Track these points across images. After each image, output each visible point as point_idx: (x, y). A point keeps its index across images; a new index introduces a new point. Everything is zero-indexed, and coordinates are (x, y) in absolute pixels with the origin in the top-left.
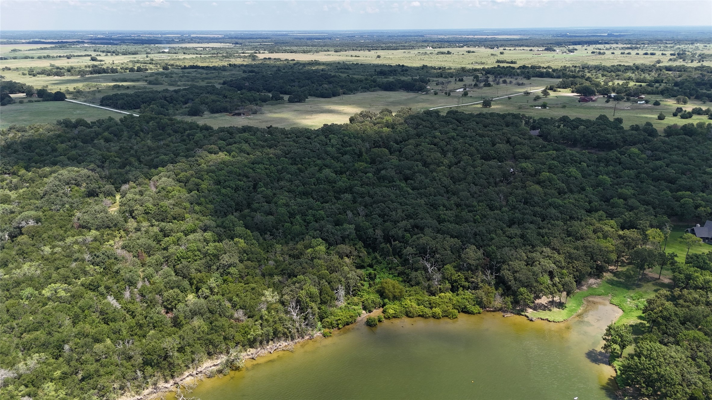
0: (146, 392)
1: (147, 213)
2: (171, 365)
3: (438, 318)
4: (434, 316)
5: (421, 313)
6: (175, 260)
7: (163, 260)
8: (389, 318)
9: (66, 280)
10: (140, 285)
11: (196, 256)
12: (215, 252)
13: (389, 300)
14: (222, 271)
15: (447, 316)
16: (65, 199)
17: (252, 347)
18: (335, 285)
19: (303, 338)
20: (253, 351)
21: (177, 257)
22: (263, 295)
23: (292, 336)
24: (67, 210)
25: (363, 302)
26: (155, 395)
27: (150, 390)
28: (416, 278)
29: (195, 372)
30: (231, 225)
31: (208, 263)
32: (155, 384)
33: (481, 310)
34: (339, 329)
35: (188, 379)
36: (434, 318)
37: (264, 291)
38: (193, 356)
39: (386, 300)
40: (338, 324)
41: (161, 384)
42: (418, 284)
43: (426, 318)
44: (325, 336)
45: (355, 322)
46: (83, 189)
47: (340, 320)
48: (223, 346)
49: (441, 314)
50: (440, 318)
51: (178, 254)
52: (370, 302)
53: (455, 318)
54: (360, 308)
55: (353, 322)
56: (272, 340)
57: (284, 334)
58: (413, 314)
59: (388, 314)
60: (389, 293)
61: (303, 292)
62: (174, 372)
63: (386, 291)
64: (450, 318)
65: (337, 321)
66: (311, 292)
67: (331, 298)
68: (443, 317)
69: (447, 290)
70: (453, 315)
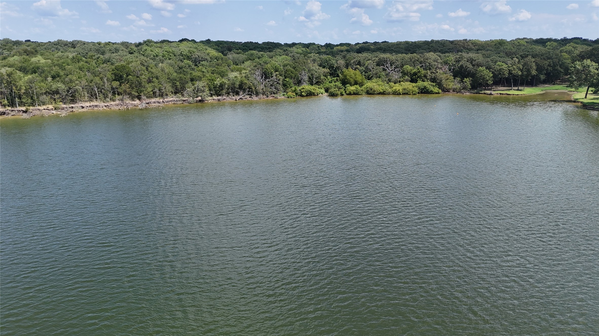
0: (113, 103)
3: (398, 95)
5: (382, 91)
8: (350, 94)
13: (351, 84)
15: (407, 94)
17: (218, 95)
18: (300, 71)
19: (267, 97)
20: (219, 98)
23: (256, 92)
25: (325, 88)
27: (117, 102)
28: (377, 74)
29: (161, 100)
32: (122, 100)
33: (440, 91)
34: (303, 96)
36: (395, 94)
39: (347, 85)
40: (301, 93)
41: (128, 102)
42: (379, 77)
44: (288, 97)
45: (318, 95)
49: (401, 90)
52: (332, 86)
53: (414, 94)
54: (323, 91)
55: (316, 94)
56: (237, 94)
57: (249, 88)
58: (374, 91)
59: (350, 90)
60: (350, 79)
61: (269, 65)
62: (141, 91)
63: (348, 77)
64: (409, 94)
65: (300, 90)
66: (276, 67)
67: (295, 76)
68: (403, 94)
69: (407, 81)
70: (413, 92)
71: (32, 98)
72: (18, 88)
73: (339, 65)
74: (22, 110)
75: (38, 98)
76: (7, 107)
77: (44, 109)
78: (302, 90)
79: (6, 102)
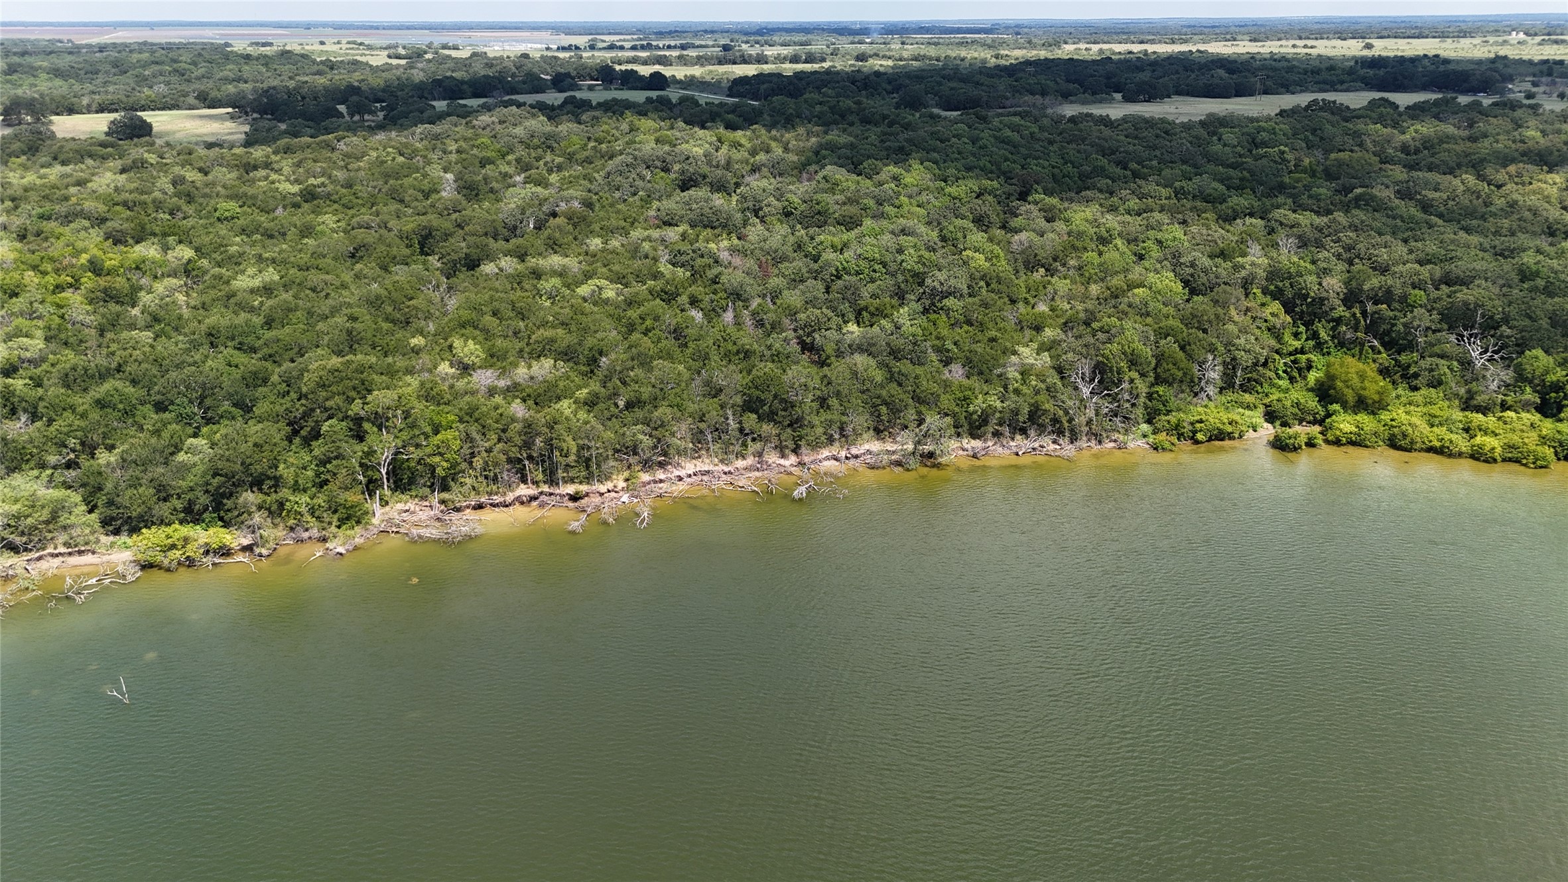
0: (740, 463)
1: (788, 214)
2: (796, 423)
3: (1486, 461)
4: (1478, 456)
5: (1438, 444)
6: (832, 275)
7: (807, 275)
8: (1337, 442)
9: (619, 279)
10: (755, 303)
11: (874, 271)
12: (919, 268)
13: (1345, 406)
14: (928, 302)
15: (1517, 461)
16: (639, 183)
17: (974, 436)
18: (1200, 354)
19: (1100, 442)
20: (977, 444)
21: (836, 270)
22: (1015, 353)
23: (1072, 431)
24: (641, 200)
25: (1266, 406)
26: (757, 474)
27: (750, 461)
28: (1431, 370)
29: (843, 454)
30: (960, 235)
31: (899, 287)
32: (760, 455)
34: (1197, 442)
35: (827, 463)
36: (1478, 459)
37: (1017, 347)
38: (844, 418)
39: (1336, 407)
40: (1195, 432)
41: (773, 458)
42: (1436, 383)
43: (1451, 455)
44: (1156, 449)
45: (1240, 437)
46: (673, 176)
47: (1201, 421)
48: (911, 414)
49: (1499, 450)
50: (1495, 461)
51: (839, 264)
52: (1288, 403)
53: (1541, 467)
54: (1257, 416)
55: (1237, 436)
56: (1024, 432)
57: (1055, 420)
58: (1412, 442)
59: (1338, 433)
60: (1346, 391)
61: (1115, 347)
62: (801, 438)
63: (1339, 384)
64: (1525, 465)
65: (1192, 424)
66: (1133, 351)
67: (1185, 374)
68: (1504, 460)
69: (1526, 406)
70: (1537, 459)
71: (588, 467)
72: (565, 451)
73: (1324, 294)
74: (567, 494)
75: (599, 466)
76: (541, 484)
77: (609, 491)
78: (1198, 426)
79: (540, 477)
